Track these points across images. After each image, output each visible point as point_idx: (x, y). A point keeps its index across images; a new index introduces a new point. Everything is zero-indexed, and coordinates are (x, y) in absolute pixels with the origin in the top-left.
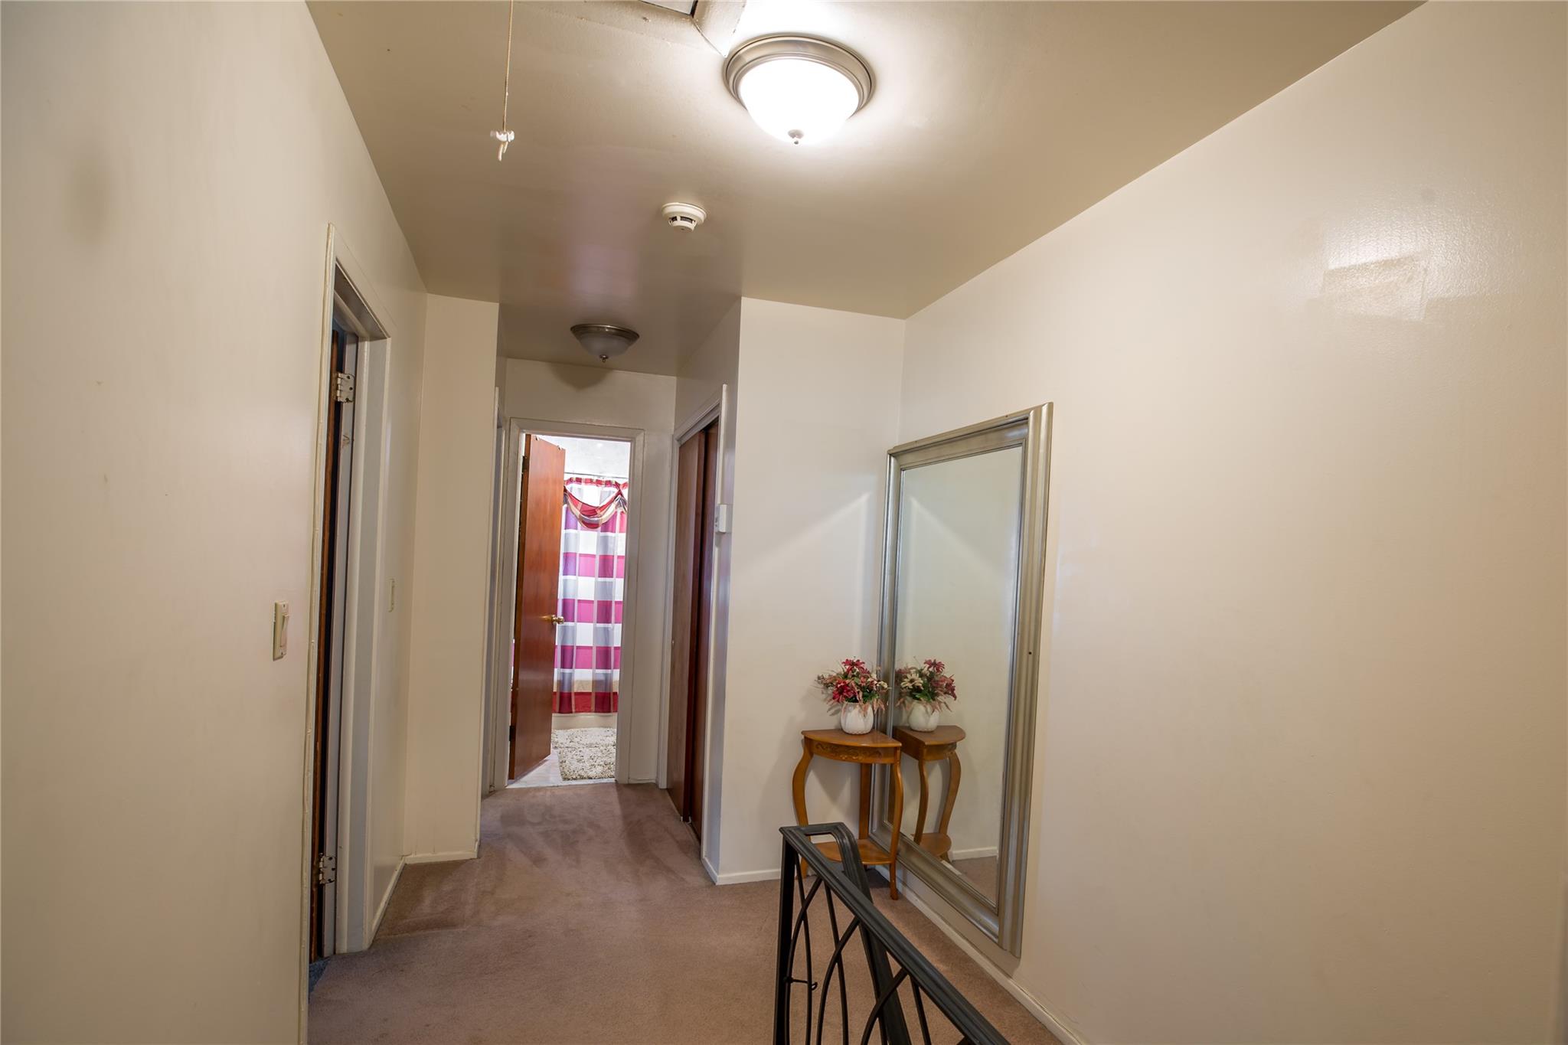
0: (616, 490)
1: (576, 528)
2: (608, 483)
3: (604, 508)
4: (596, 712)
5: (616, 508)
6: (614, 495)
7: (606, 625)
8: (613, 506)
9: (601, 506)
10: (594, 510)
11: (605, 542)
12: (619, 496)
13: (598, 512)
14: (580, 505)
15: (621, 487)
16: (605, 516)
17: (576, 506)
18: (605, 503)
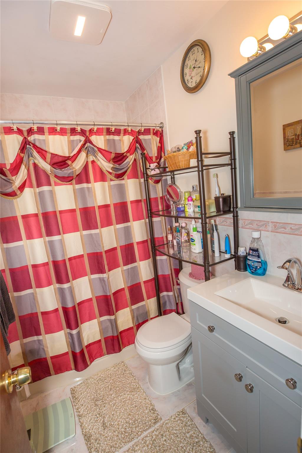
0: (83, 139)
1: (49, 184)
2: (73, 131)
3: (74, 158)
4: (108, 353)
5: (87, 157)
6: (82, 143)
7: (101, 275)
8: (83, 155)
9: (72, 155)
10: (64, 161)
11: (81, 195)
12: (88, 144)
13: (69, 162)
14: (49, 157)
15: (88, 134)
16: (78, 166)
17: (44, 158)
18: (75, 152)
